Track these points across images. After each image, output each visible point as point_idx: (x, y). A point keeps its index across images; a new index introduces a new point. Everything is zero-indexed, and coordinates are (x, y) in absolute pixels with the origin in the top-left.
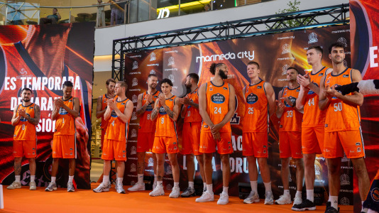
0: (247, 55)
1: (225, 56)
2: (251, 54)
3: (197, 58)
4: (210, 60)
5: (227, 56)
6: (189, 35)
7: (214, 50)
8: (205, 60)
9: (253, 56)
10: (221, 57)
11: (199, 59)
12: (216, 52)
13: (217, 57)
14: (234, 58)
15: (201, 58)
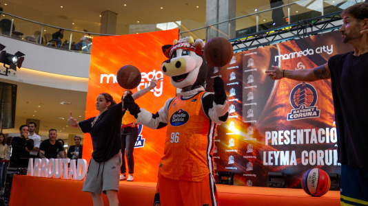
0: (326, 49)
1: (303, 53)
2: (330, 48)
3: (276, 57)
4: (288, 57)
5: (305, 53)
6: (268, 38)
7: (292, 48)
8: (284, 58)
9: (332, 50)
10: (300, 54)
11: (277, 58)
12: (295, 49)
13: (296, 55)
14: (313, 53)
15: (279, 57)
